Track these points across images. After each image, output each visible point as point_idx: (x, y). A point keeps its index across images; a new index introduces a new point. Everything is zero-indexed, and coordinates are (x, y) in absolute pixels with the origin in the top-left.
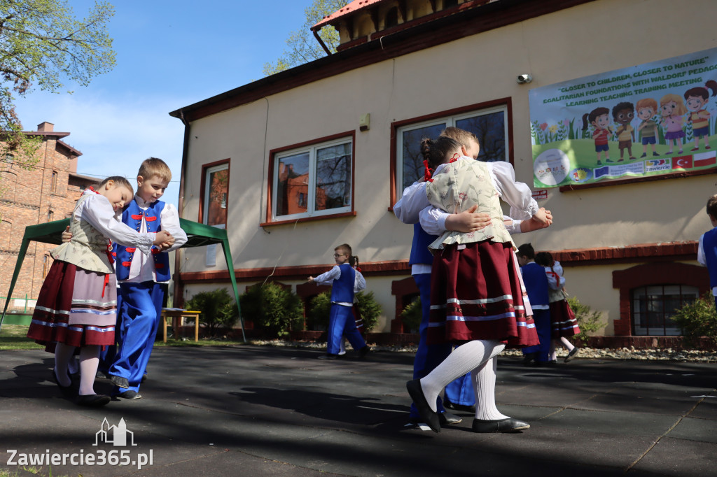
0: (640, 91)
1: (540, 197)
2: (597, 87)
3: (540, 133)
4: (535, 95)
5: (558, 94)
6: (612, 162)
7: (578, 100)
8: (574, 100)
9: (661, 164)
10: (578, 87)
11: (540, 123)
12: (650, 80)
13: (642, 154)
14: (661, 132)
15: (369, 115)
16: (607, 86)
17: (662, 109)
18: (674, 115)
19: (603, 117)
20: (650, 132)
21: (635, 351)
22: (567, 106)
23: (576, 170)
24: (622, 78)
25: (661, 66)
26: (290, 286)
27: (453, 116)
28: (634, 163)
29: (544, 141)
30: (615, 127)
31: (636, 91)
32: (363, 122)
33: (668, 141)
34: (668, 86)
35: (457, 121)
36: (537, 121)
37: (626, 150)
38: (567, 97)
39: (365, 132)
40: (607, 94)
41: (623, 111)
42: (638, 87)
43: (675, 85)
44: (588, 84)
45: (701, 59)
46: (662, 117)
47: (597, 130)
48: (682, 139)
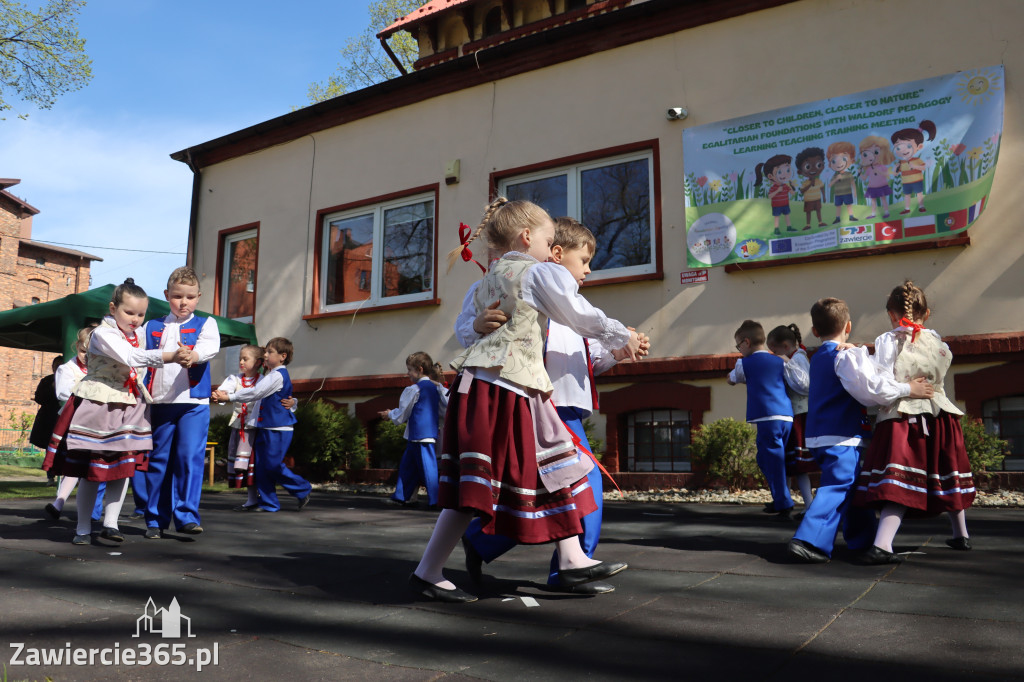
1: (699, 279)
2: (777, 127)
3: (697, 190)
4: (692, 137)
5: (724, 136)
6: (795, 231)
7: (750, 144)
8: (744, 145)
9: (860, 232)
11: (697, 176)
12: (847, 119)
13: (834, 220)
15: (459, 161)
16: (789, 125)
17: (861, 157)
18: (877, 164)
19: (783, 168)
20: (843, 187)
22: (735, 153)
23: (744, 242)
24: (810, 115)
25: (863, 101)
26: (346, 405)
27: (576, 166)
29: (703, 202)
30: (799, 181)
31: (827, 132)
32: (451, 172)
33: (869, 200)
34: (870, 125)
35: (582, 172)
36: (693, 174)
37: (814, 214)
38: (735, 141)
39: (453, 187)
40: (790, 136)
41: (810, 160)
43: (879, 125)
44: (765, 122)
45: (914, 93)
46: (861, 167)
47: (775, 186)
48: (888, 197)
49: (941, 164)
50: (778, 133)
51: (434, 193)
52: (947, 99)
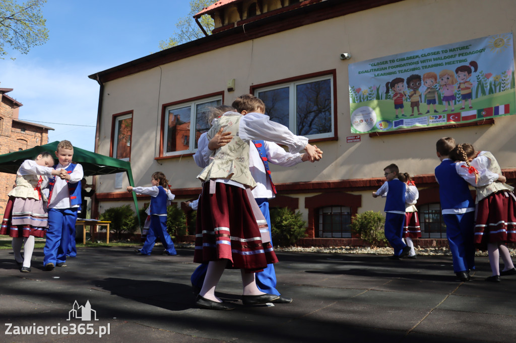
0: (426, 67)
1: (356, 140)
2: (396, 63)
3: (356, 95)
4: (353, 68)
5: (369, 67)
6: (406, 116)
7: (383, 72)
8: (380, 72)
9: (439, 118)
10: (383, 63)
11: (356, 88)
12: (433, 60)
13: (426, 111)
15: (234, 80)
16: (403, 63)
17: (440, 80)
18: (448, 84)
19: (400, 85)
20: (432, 95)
21: (421, 249)
22: (375, 76)
23: (380, 121)
24: (413, 58)
25: (440, 50)
26: (176, 203)
27: (294, 82)
29: (359, 101)
30: (408, 92)
31: (423, 67)
32: (230, 85)
33: (444, 102)
34: (444, 64)
35: (297, 86)
36: (354, 86)
37: (415, 108)
38: (375, 70)
39: (231, 93)
40: (403, 68)
41: (414, 81)
42: (424, 64)
43: (449, 63)
44: (390, 61)
45: (467, 47)
46: (440, 86)
47: (396, 94)
48: (454, 101)
49: (480, 84)
51: (221, 96)
52: (481, 51)
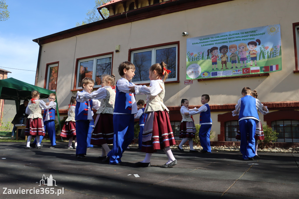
0: (231, 41)
1: (190, 83)
2: (214, 39)
3: (190, 57)
4: (189, 41)
5: (199, 41)
6: (218, 69)
7: (206, 43)
8: (204, 44)
9: (238, 71)
10: (207, 39)
11: (191, 52)
12: (235, 37)
13: (231, 67)
14: (238, 58)
15: (120, 45)
16: (218, 39)
17: (239, 49)
18: (243, 51)
20: (234, 58)
21: (226, 147)
22: (202, 46)
23: (204, 72)
24: (224, 36)
25: (240, 33)
27: (155, 48)
28: (227, 70)
29: (192, 60)
30: (220, 55)
31: (229, 41)
32: (117, 49)
33: (241, 62)
34: (241, 40)
35: (156, 50)
37: (224, 65)
38: (202, 43)
39: (118, 53)
40: (218, 42)
41: (224, 49)
43: (244, 40)
44: (211, 38)
45: (255, 31)
46: (239, 52)
47: (213, 56)
48: (246, 61)
49: (262, 52)
50: (215, 41)
52: (264, 33)
